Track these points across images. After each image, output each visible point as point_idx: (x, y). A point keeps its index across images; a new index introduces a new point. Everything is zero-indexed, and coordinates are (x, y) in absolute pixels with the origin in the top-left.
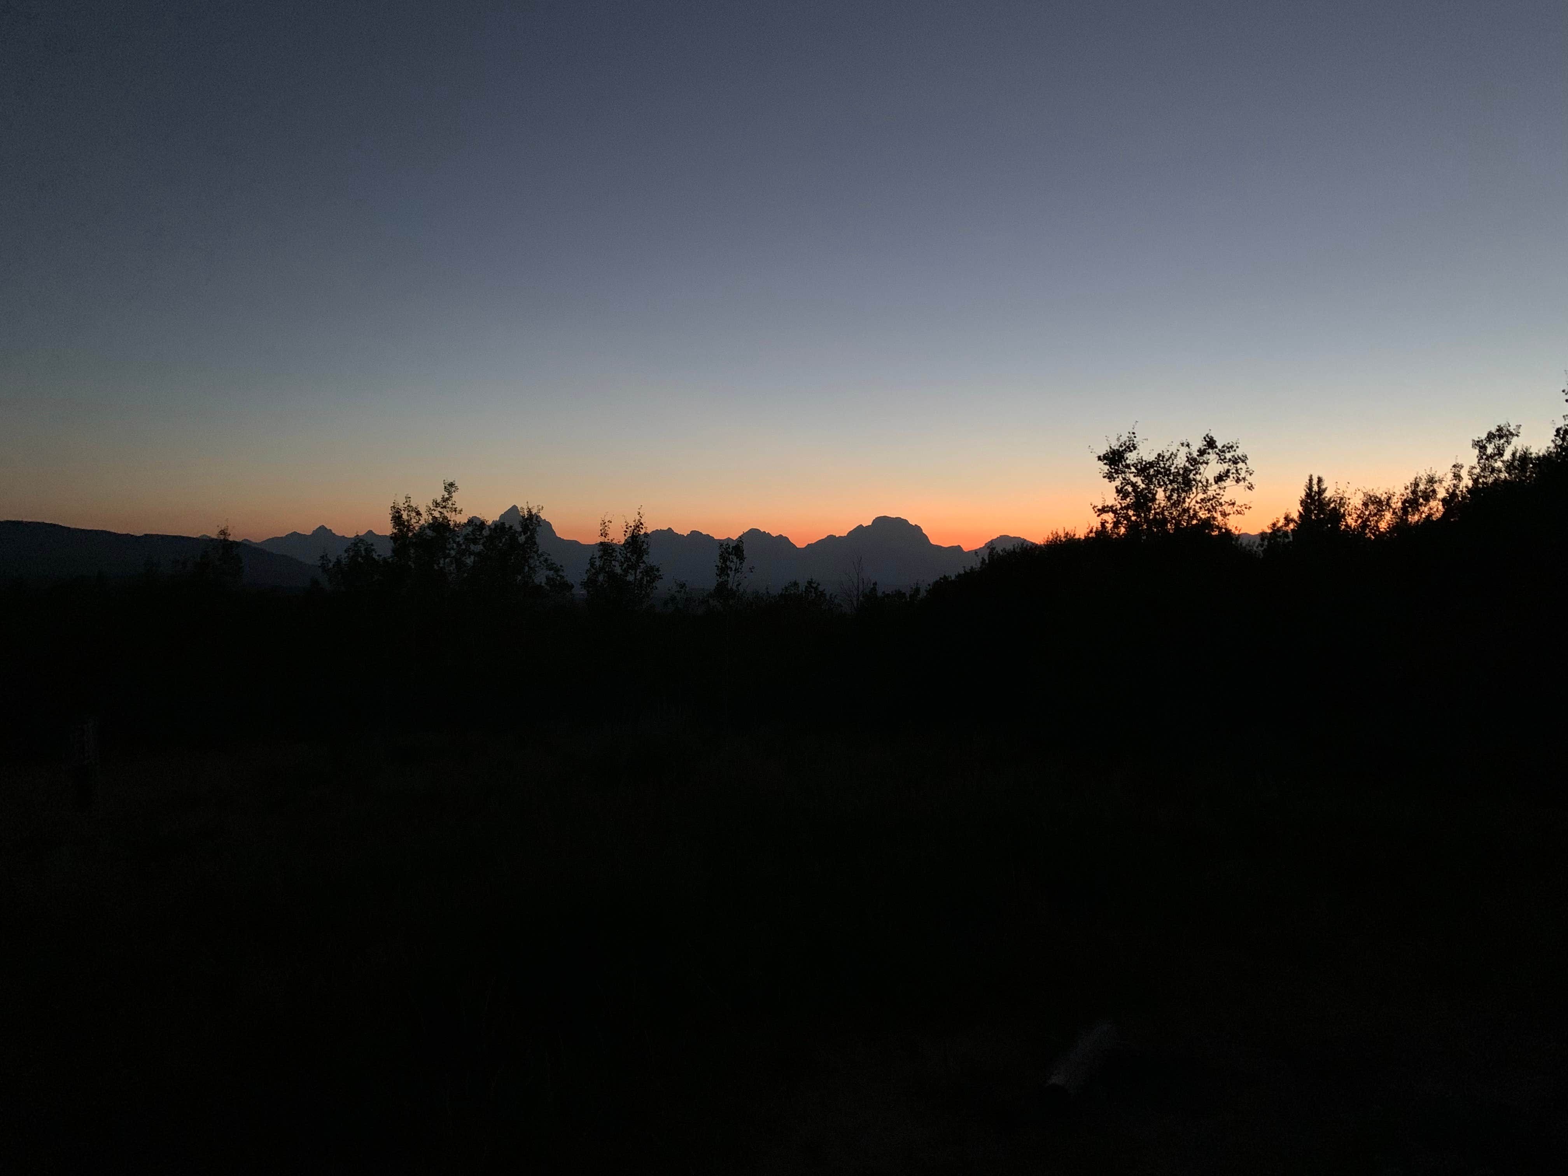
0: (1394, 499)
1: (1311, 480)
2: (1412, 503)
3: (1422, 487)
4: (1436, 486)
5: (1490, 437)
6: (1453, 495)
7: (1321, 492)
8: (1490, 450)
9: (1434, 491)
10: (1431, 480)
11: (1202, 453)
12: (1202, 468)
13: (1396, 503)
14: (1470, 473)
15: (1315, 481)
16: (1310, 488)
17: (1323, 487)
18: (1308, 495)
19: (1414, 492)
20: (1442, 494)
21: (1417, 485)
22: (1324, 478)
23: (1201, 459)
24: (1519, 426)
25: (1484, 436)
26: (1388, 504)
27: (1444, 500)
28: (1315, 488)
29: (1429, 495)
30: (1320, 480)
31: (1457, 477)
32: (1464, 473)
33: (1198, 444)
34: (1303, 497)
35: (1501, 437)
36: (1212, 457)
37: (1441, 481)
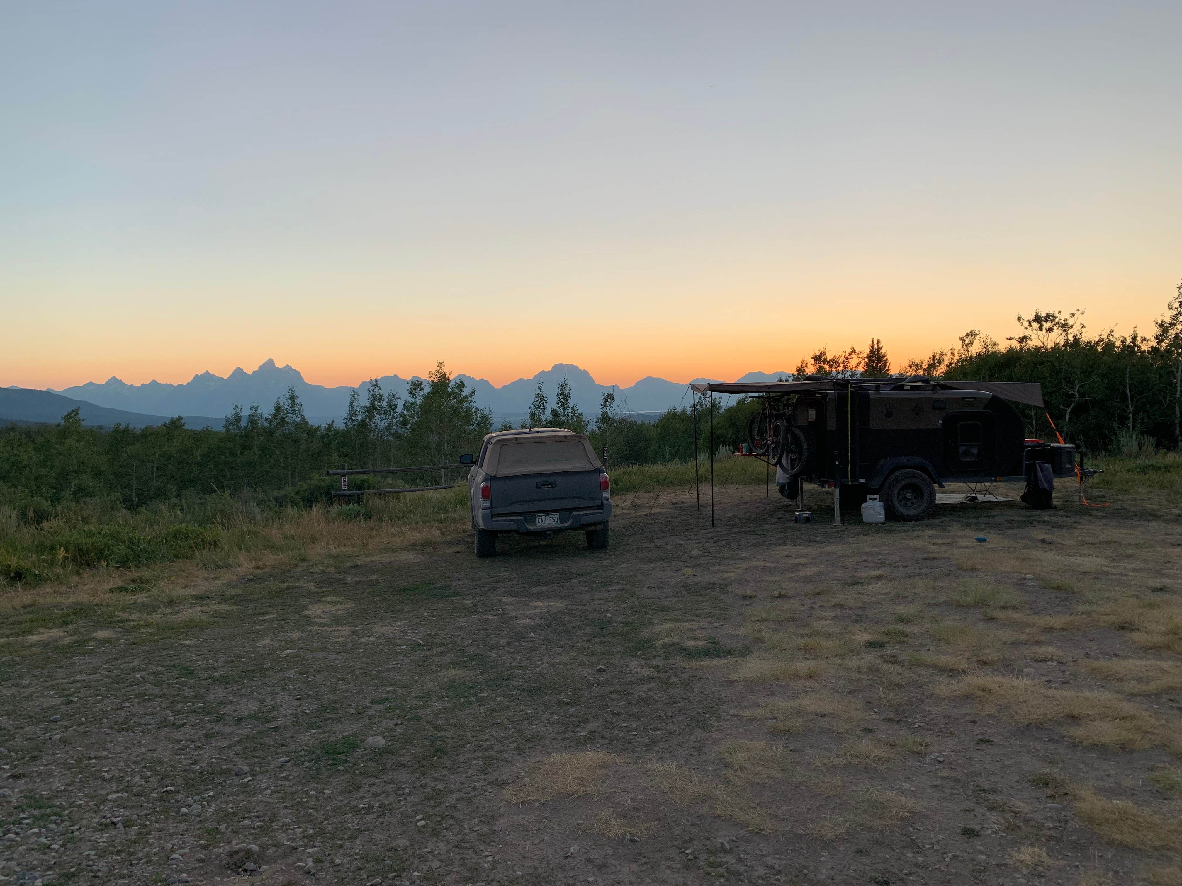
0: (924, 364)
1: (873, 341)
2: (932, 366)
3: (937, 357)
4: (944, 357)
5: (967, 335)
6: (951, 364)
7: (879, 349)
8: (967, 342)
9: (943, 359)
10: (942, 354)
11: (850, 354)
12: (850, 361)
13: (925, 366)
14: (959, 353)
15: (875, 342)
16: (873, 347)
17: (881, 346)
18: (871, 351)
19: (934, 360)
20: (946, 362)
21: (934, 356)
22: (881, 340)
23: (850, 357)
24: (980, 331)
25: (964, 335)
26: (921, 366)
27: (947, 366)
28: (876, 347)
29: (940, 362)
30: (878, 342)
31: (953, 354)
32: (956, 353)
33: (849, 351)
34: (869, 352)
35: (972, 336)
36: (854, 356)
37: (946, 354)
